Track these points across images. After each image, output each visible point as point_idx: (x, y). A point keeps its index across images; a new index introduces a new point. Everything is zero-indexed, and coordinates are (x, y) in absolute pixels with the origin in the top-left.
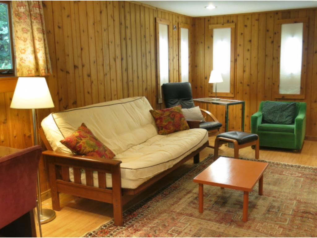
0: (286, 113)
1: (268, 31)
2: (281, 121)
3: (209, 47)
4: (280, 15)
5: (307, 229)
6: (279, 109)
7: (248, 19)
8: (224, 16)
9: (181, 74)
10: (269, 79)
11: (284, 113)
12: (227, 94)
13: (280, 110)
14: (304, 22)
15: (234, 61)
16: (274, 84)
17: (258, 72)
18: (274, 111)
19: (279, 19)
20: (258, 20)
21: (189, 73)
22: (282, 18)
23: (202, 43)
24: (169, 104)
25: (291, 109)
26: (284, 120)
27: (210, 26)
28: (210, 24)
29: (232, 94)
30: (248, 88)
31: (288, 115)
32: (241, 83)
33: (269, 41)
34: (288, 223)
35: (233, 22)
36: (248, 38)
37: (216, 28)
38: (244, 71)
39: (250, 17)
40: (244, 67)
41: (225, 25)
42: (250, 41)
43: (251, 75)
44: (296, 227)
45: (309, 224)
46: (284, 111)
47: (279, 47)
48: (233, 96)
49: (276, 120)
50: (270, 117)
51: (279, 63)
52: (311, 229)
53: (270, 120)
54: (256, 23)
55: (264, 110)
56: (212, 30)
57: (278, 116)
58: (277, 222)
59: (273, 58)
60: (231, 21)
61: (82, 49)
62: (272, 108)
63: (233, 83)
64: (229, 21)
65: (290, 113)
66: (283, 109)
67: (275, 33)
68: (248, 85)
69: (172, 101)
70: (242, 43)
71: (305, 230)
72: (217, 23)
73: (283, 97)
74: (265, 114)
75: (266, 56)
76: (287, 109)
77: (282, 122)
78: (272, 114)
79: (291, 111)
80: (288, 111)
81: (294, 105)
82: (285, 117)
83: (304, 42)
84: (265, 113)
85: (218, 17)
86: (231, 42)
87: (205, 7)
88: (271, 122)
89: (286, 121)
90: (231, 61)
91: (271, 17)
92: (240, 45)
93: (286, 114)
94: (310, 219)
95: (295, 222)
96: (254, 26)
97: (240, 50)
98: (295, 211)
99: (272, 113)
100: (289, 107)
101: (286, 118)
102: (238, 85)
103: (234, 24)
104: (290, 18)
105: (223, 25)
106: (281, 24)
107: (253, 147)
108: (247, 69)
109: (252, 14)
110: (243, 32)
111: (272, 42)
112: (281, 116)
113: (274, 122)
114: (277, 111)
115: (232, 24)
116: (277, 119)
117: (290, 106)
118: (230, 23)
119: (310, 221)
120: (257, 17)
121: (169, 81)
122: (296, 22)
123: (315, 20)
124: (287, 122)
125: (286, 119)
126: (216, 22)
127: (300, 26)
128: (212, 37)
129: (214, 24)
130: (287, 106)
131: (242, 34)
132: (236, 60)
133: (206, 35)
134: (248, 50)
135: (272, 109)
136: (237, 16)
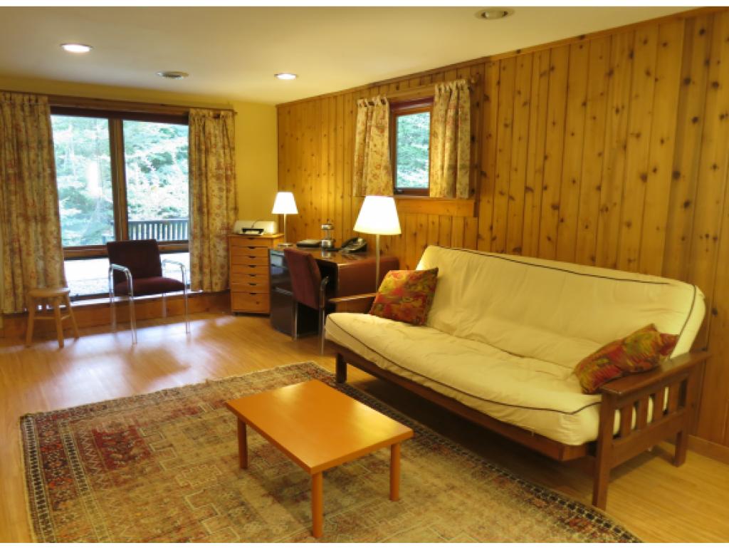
5: (147, 507)
34: (184, 500)
44: (165, 500)
45: (152, 520)
52: (140, 511)
58: (202, 491)
61: (546, 158)
71: (147, 503)
94: (159, 531)
95: (177, 508)
98: (202, 533)
119: (157, 528)
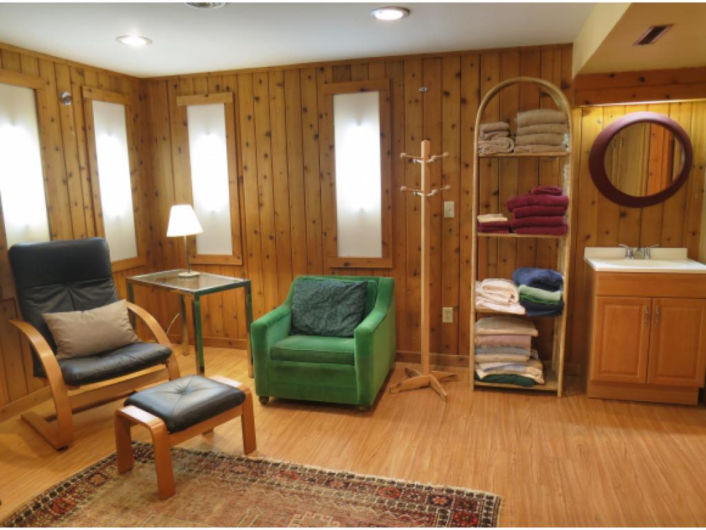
0: (342, 309)
1: (305, 110)
2: (331, 329)
3: (180, 150)
4: (329, 74)
6: (328, 298)
7: (260, 82)
8: (208, 76)
9: (101, 215)
10: (314, 222)
11: (340, 307)
12: (226, 258)
13: (330, 300)
14: (380, 90)
15: (238, 180)
16: (325, 234)
17: (290, 207)
18: (317, 303)
19: (326, 83)
20: (282, 85)
21: (136, 210)
22: (334, 81)
23: (164, 139)
24: (30, 301)
25: (355, 296)
26: (337, 328)
27: (180, 101)
28: (180, 95)
29: (239, 258)
30: (270, 242)
31: (348, 313)
32: (256, 232)
33: (309, 135)
35: (228, 89)
36: (263, 129)
37: (193, 103)
38: (260, 205)
39: (264, 78)
40: (260, 195)
41: (211, 96)
42: (269, 134)
43: (275, 213)
46: (339, 303)
47: (332, 147)
48: (241, 264)
49: (321, 327)
50: (307, 320)
51: (332, 185)
53: (307, 326)
54: (279, 90)
55: (295, 302)
56: (184, 110)
57: (325, 316)
59: (321, 176)
60: (225, 88)
62: (313, 295)
63: (238, 233)
64: (221, 88)
65: (352, 309)
66: (336, 297)
67: (321, 116)
68: (271, 238)
69: (37, 292)
70: (251, 141)
72: (195, 93)
73: (346, 264)
74: (296, 311)
75: (305, 168)
76: (346, 298)
77: (333, 331)
78: (313, 311)
79: (354, 304)
80: (348, 303)
81: (363, 287)
82: (340, 319)
83: (382, 135)
84: (298, 310)
85: (194, 78)
86: (227, 137)
87: (119, 38)
88: (309, 332)
89: (343, 329)
90: (230, 182)
91: (310, 77)
92: (247, 144)
93: (343, 311)
96: (274, 98)
97: (248, 156)
99: (313, 308)
100: (350, 293)
101: (343, 320)
102: (251, 237)
103: (232, 93)
104: (350, 80)
105: (207, 96)
106: (333, 95)
107: (263, 400)
108: (266, 199)
109: (269, 71)
110: (251, 114)
111: (317, 136)
112: (332, 317)
113: (317, 331)
114: (324, 305)
115: (226, 94)
116: (322, 324)
117: (354, 289)
118: (223, 91)
120: (279, 79)
121: (52, 235)
122: (363, 90)
123: (404, 86)
124: (346, 330)
125: (343, 325)
126: (191, 90)
127: (373, 98)
128: (185, 124)
129: (187, 94)
130: (347, 291)
131: (249, 118)
132: (240, 180)
133: (172, 122)
134: (266, 156)
135: (311, 299)
136: (236, 74)
